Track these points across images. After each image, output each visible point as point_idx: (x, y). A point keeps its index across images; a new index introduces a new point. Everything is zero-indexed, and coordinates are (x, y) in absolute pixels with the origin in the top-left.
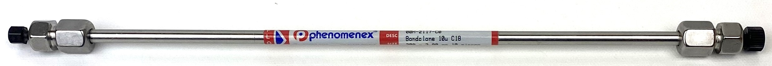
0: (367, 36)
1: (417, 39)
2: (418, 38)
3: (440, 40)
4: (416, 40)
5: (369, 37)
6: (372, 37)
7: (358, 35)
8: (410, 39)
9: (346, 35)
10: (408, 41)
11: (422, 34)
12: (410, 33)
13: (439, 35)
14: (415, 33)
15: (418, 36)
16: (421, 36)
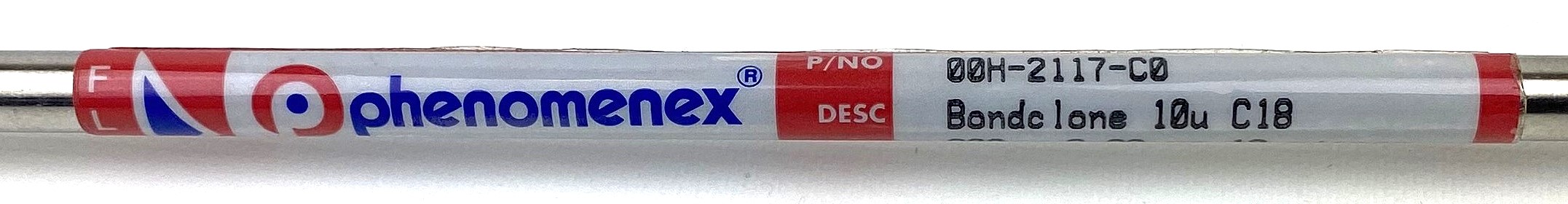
0: (704, 111)
1: (1021, 118)
2: (1019, 114)
3: (1160, 126)
4: (1013, 126)
5: (711, 120)
6: (732, 120)
7: (645, 106)
8: (976, 121)
9: (571, 106)
10: (960, 126)
11: (1050, 84)
12: (973, 78)
13: (1151, 88)
14: (1003, 76)
15: (1022, 103)
16: (1040, 96)
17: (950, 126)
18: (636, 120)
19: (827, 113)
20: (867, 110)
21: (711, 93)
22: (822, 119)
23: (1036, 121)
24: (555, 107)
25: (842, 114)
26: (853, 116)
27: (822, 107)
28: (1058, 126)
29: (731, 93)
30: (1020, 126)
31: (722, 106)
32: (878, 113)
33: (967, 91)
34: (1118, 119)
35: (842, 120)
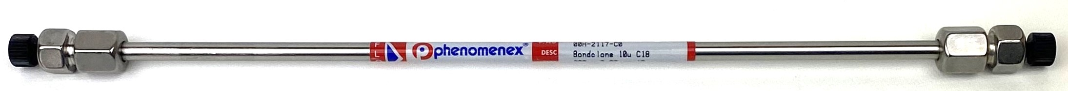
17: (574, 56)
18: (499, 54)
19: (544, 52)
20: (553, 52)
21: (517, 48)
22: (542, 54)
23: (593, 55)
24: (481, 51)
25: (547, 53)
26: (549, 53)
27: (542, 51)
28: (598, 56)
29: (521, 48)
30: (590, 56)
31: (519, 50)
32: (555, 52)
33: (577, 48)
34: (611, 55)
35: (547, 54)
